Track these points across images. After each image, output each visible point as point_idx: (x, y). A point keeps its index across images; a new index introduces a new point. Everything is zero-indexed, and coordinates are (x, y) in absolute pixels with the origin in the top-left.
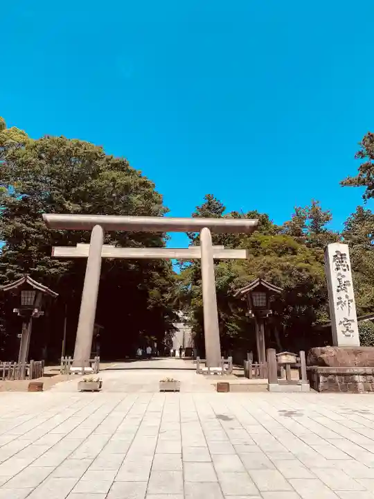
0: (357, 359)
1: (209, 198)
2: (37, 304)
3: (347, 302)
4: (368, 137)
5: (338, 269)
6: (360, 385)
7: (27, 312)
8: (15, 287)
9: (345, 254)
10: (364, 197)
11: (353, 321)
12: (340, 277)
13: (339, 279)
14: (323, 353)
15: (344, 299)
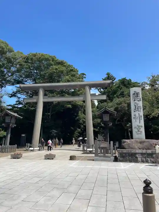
1: (108, 74)
2: (12, 122)
3: (139, 117)
5: (135, 100)
6: (139, 159)
9: (139, 93)
11: (142, 126)
12: (136, 105)
13: (135, 106)
15: (137, 115)
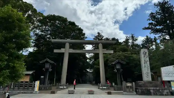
0: (151, 85)
1: (99, 33)
2: (50, 67)
3: (147, 67)
4: (151, 14)
5: (144, 57)
6: (152, 93)
7: (47, 69)
8: (44, 62)
9: (146, 52)
10: (150, 33)
11: (149, 73)
13: (144, 60)
14: (140, 83)
